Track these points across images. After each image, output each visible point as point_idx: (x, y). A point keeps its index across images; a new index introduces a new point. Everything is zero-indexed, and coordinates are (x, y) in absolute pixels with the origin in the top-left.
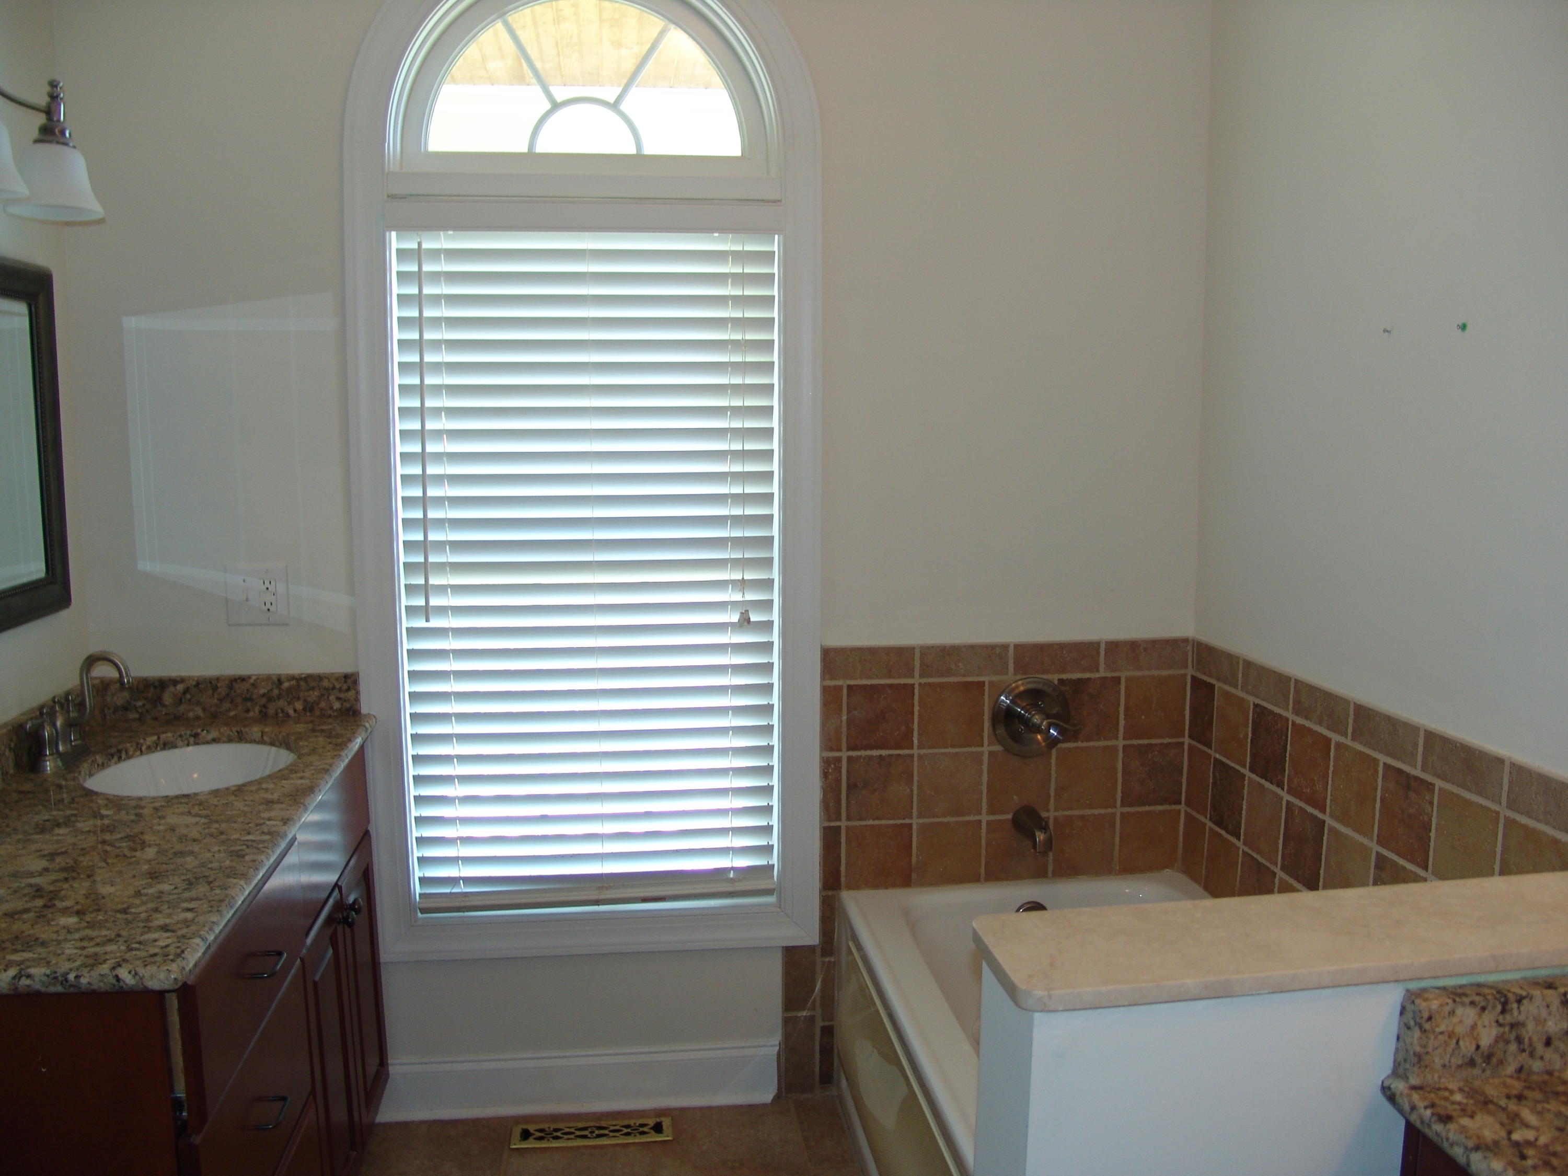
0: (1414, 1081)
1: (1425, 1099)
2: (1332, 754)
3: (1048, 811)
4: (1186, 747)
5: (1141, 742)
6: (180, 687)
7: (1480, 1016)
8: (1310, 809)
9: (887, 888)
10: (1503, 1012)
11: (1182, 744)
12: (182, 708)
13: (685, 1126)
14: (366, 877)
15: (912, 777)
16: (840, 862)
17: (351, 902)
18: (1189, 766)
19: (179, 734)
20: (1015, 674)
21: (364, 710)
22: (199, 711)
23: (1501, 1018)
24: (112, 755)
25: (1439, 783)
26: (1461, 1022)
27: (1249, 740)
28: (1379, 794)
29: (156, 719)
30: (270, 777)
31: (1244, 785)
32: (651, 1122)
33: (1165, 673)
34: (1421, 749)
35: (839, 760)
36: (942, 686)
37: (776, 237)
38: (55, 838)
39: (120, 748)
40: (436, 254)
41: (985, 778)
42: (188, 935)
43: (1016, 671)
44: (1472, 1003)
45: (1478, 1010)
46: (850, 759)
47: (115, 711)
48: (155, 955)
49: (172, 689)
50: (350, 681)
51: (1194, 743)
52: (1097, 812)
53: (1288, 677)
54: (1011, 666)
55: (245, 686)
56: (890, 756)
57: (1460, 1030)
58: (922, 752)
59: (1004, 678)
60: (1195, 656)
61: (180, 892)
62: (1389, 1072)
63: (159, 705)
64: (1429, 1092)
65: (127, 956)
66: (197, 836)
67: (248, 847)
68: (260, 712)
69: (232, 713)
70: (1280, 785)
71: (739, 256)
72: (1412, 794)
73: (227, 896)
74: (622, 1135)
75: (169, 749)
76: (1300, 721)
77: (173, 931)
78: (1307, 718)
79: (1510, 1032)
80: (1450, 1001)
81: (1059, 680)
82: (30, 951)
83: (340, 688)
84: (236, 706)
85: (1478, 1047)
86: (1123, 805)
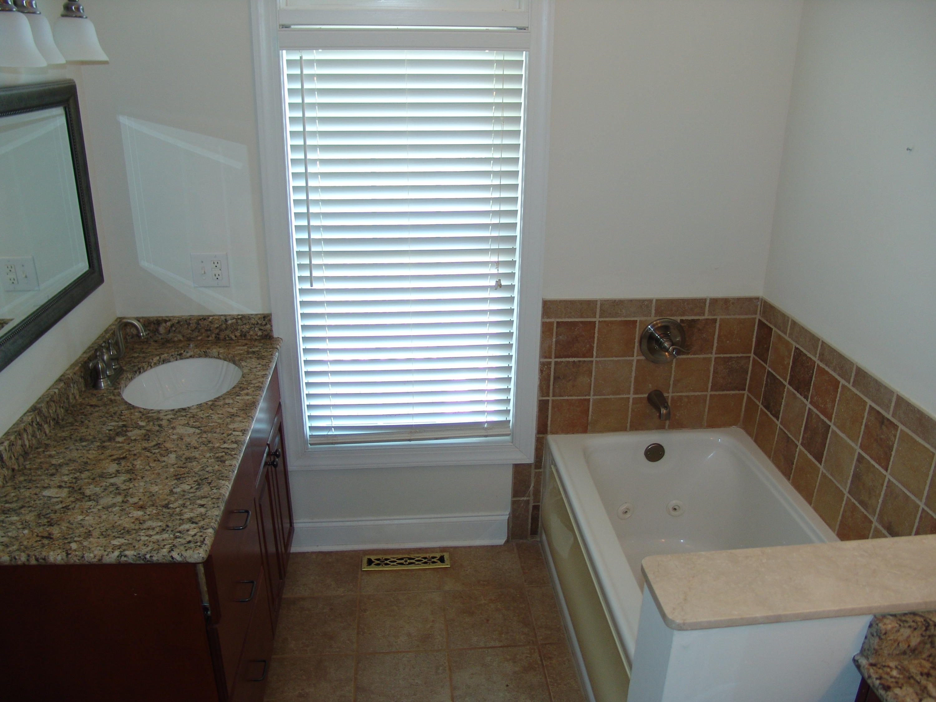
0: (872, 661)
1: (877, 673)
2: (839, 390)
3: (669, 393)
4: (751, 359)
5: (725, 355)
6: (169, 324)
7: (912, 633)
8: (822, 417)
9: (573, 434)
10: (926, 630)
11: (750, 357)
12: (170, 335)
13: (457, 559)
14: (280, 430)
15: (592, 373)
16: (548, 419)
17: (274, 451)
18: (752, 370)
19: (171, 354)
20: (655, 316)
21: (275, 335)
22: (180, 337)
23: (924, 634)
24: (136, 372)
25: (901, 427)
26: (902, 635)
27: (790, 367)
28: (864, 421)
29: (156, 341)
30: (229, 393)
31: (784, 391)
32: (438, 555)
33: (743, 317)
34: (893, 404)
35: (550, 363)
36: (612, 322)
37: (524, 52)
38: (118, 445)
39: (139, 366)
40: (311, 63)
41: (633, 374)
42: (205, 527)
43: (656, 314)
44: (910, 627)
45: (912, 629)
46: (556, 363)
47: (132, 337)
48: (189, 542)
49: (164, 325)
50: (267, 318)
51: (756, 358)
52: (696, 394)
53: (818, 338)
54: (653, 311)
55: (206, 323)
56: (580, 361)
57: (900, 639)
58: (598, 359)
59: (649, 318)
60: (762, 309)
61: (195, 491)
62: (858, 652)
63: (157, 334)
64: (879, 668)
65: (175, 542)
66: (196, 444)
67: (226, 453)
68: (216, 337)
69: (199, 338)
70: (806, 397)
71: (501, 64)
72: (884, 427)
73: (220, 494)
74: (422, 563)
75: (166, 363)
76: (822, 365)
77: (196, 523)
78: (826, 365)
79: (928, 639)
80: (897, 625)
81: (681, 320)
82: (123, 538)
83: (261, 324)
84: (202, 334)
85: (909, 646)
86: (712, 390)
